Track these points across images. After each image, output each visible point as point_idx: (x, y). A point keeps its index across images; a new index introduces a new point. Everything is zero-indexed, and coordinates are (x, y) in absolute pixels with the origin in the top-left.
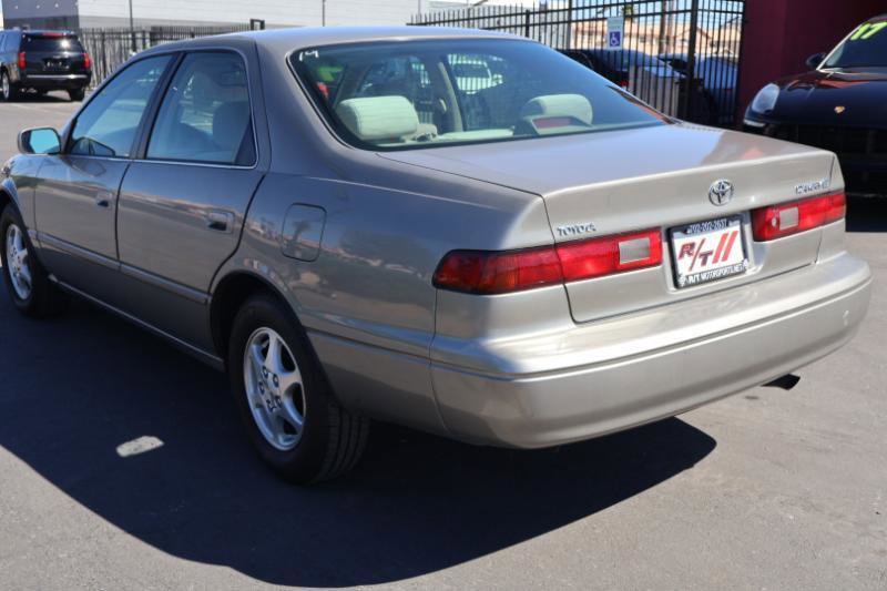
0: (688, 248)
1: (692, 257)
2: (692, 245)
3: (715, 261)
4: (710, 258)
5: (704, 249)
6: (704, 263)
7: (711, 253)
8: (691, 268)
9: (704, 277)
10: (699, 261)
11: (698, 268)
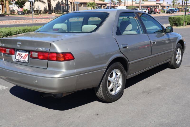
0: (19, 54)
1: (19, 56)
2: (20, 54)
3: (23, 59)
4: (22, 58)
5: (22, 56)
6: (21, 58)
7: (23, 57)
8: (18, 58)
9: (19, 61)
10: (20, 57)
11: (19, 59)
